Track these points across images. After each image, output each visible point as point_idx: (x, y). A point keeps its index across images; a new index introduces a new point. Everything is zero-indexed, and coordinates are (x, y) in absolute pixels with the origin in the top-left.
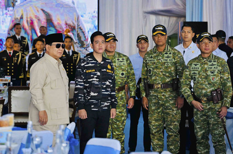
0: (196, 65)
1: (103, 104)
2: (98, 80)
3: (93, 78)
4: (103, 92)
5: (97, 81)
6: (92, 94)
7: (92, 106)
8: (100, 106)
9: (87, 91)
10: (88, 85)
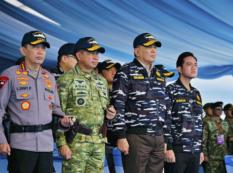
0: (80, 82)
1: (195, 144)
2: (189, 112)
3: (184, 109)
4: (196, 128)
5: (188, 114)
6: (185, 130)
7: (184, 146)
8: (193, 146)
9: (177, 126)
10: (178, 118)
